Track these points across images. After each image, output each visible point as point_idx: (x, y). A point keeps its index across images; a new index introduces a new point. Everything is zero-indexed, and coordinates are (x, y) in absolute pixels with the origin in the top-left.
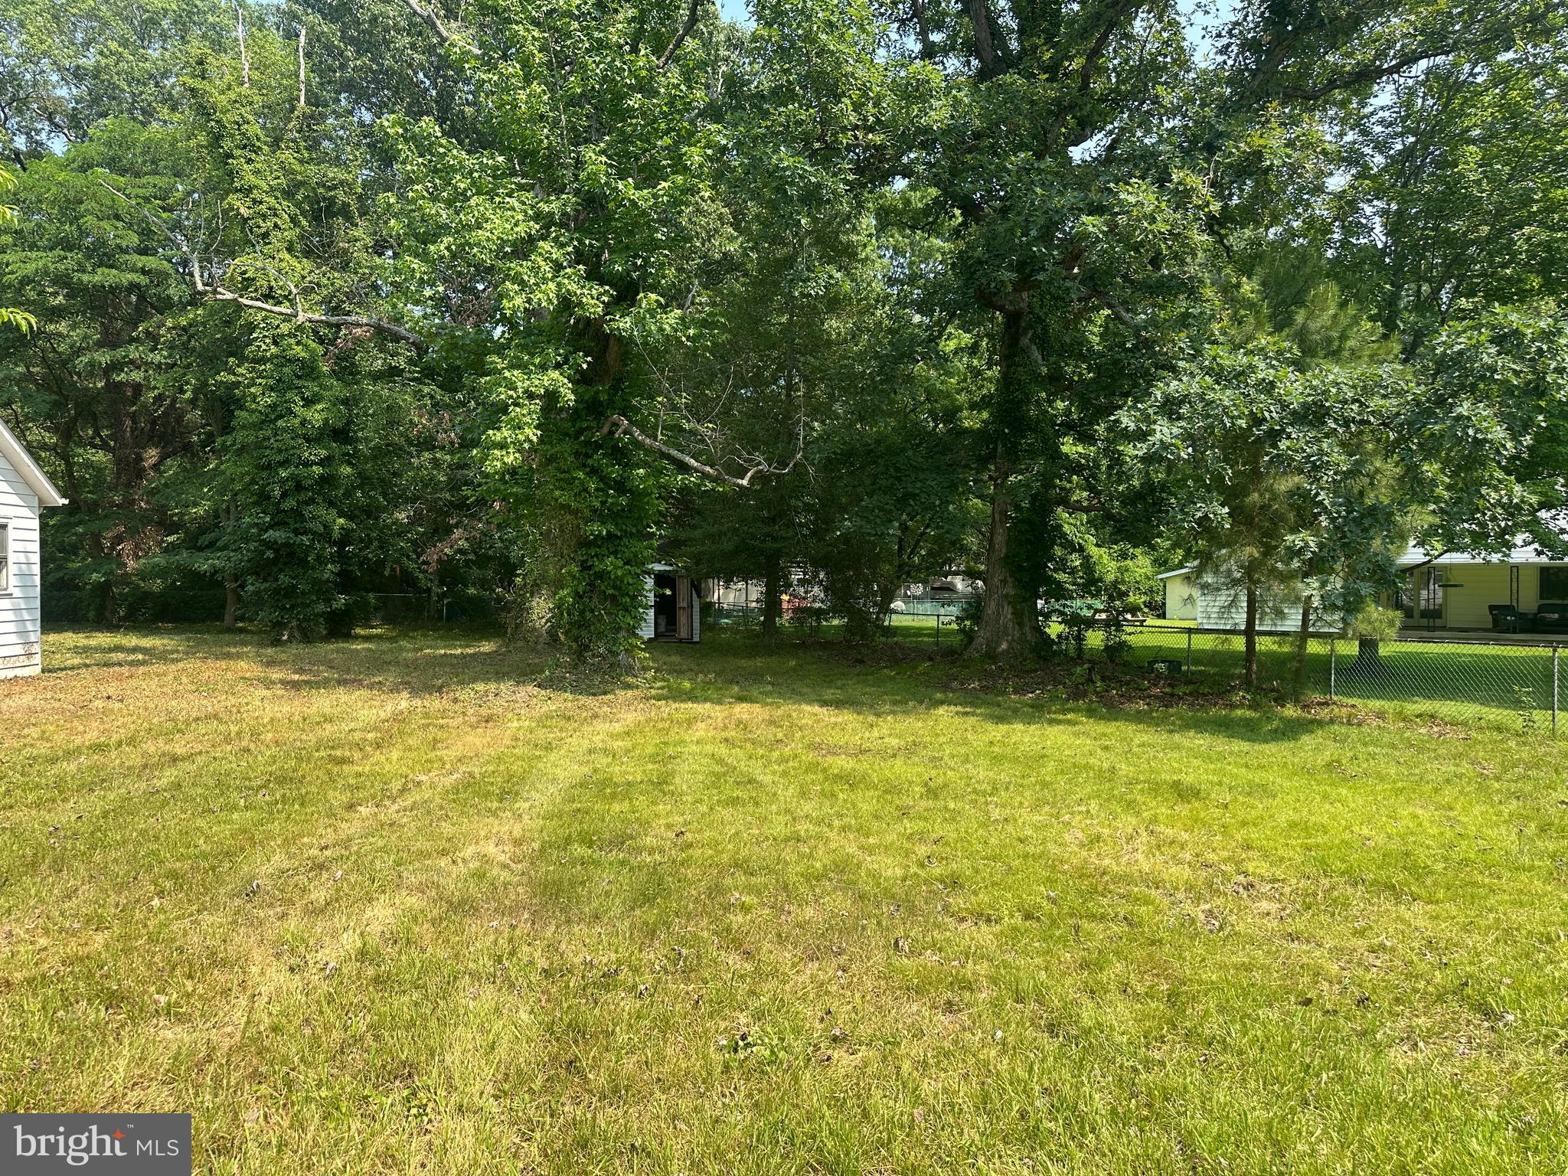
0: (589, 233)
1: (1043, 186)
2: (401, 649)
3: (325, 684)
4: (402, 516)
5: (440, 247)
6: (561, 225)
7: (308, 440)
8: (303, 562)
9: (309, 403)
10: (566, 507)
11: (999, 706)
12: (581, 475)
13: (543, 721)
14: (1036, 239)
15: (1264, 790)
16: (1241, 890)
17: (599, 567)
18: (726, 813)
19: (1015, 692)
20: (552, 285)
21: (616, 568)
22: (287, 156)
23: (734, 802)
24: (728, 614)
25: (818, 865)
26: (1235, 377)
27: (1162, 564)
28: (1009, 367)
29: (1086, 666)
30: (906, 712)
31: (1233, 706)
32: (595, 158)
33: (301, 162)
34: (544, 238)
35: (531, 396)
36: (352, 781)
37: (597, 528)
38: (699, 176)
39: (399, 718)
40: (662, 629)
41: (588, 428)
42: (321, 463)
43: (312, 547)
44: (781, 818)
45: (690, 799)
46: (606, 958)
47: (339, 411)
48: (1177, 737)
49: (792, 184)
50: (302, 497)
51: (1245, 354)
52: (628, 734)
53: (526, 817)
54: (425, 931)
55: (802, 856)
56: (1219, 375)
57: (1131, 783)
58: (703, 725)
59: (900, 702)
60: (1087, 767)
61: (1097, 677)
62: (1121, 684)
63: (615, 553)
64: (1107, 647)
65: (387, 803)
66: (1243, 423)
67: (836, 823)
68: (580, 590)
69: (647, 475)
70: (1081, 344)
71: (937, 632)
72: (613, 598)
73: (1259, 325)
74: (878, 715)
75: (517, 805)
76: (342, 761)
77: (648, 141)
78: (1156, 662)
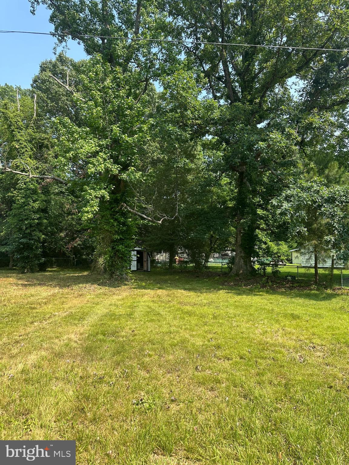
0: (115, 150)
1: (247, 134)
2: (60, 274)
3: (34, 285)
4: (62, 235)
5: (70, 155)
6: (107, 148)
7: (34, 212)
8: (32, 249)
9: (34, 201)
10: (107, 230)
11: (239, 290)
12: (112, 221)
13: (97, 296)
14: (246, 150)
15: (320, 316)
16: (311, 349)
17: (117, 248)
18: (149, 324)
19: (244, 286)
20: (103, 165)
21: (122, 248)
22: (30, 131)
23: (152, 320)
24: (160, 263)
25: (175, 341)
26: (307, 189)
27: (291, 247)
28: (240, 188)
29: (266, 278)
30: (210, 292)
31: (311, 290)
32: (116, 128)
33: (34, 132)
34: (101, 152)
35: (96, 197)
36: (35, 315)
37: (117, 237)
38: (146, 133)
39: (54, 295)
40: (139, 267)
41: (114, 207)
42: (38, 219)
43: (34, 244)
44: (166, 326)
45: (138, 320)
46: (101, 372)
47: (43, 204)
48: (293, 300)
49: (173, 135)
50: (32, 229)
51: (310, 182)
52: (123, 299)
53: (86, 326)
54: (45, 364)
55: (171, 338)
56: (302, 189)
57: (278, 314)
58: (146, 296)
59: (209, 289)
60: (264, 309)
61: (269, 281)
62: (277, 283)
63: (122, 244)
64: (273, 272)
65: (44, 321)
66: (310, 203)
67: (183, 327)
68: (112, 256)
69: (132, 221)
70: (261, 181)
71: (222, 268)
72: (122, 258)
73: (314, 174)
74: (201, 293)
75: (83, 322)
76: (34, 308)
77: (132, 124)
78: (288, 276)
